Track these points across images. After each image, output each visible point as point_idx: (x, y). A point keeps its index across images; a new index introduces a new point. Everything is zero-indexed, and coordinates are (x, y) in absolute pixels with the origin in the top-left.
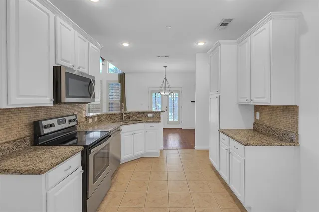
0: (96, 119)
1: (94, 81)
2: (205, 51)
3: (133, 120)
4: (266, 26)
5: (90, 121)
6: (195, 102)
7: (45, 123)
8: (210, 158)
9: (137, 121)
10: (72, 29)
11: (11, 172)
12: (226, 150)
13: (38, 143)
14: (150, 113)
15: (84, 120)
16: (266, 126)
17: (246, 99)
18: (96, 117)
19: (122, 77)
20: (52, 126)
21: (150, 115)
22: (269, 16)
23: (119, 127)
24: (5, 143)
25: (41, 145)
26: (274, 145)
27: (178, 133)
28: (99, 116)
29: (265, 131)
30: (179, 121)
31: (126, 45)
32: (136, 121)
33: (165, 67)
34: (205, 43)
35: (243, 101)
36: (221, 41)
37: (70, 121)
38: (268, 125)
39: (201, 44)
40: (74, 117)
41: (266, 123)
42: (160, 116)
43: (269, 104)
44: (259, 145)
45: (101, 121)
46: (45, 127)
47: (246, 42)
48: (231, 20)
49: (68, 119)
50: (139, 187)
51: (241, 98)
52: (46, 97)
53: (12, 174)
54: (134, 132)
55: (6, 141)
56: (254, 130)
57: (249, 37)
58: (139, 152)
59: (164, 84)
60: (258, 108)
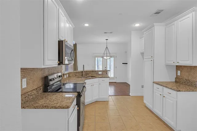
2: (140, 30)
3: (90, 76)
4: (190, 15)
6: (127, 64)
8: (145, 101)
10: (64, 16)
11: (50, 107)
12: (160, 95)
13: (48, 91)
14: (100, 71)
15: (63, 76)
16: (186, 79)
17: (173, 62)
18: (67, 74)
20: (53, 79)
21: (100, 73)
22: (193, 9)
24: (33, 90)
25: (49, 92)
26: (195, 91)
27: (114, 85)
28: (69, 73)
29: (184, 82)
30: (114, 77)
31: (87, 25)
32: (92, 77)
33: (107, 40)
34: (140, 24)
35: (171, 63)
36: (155, 24)
37: (60, 77)
38: (187, 78)
39: (137, 25)
40: (61, 74)
41: (185, 77)
43: (191, 65)
44: (187, 91)
45: (70, 77)
46: (51, 80)
47: (173, 25)
48: (162, 10)
49: (58, 75)
50: (103, 120)
51: (168, 61)
53: (51, 108)
54: (93, 84)
55: (33, 89)
56: (176, 82)
57: (176, 22)
58: (95, 98)
59: (106, 51)
60: (178, 68)
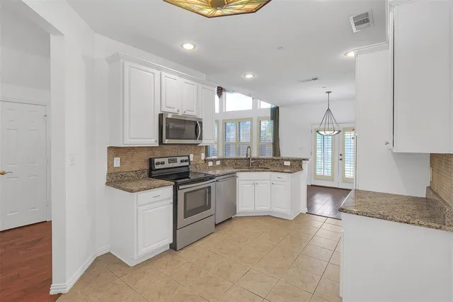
0: (218, 163)
1: (201, 123)
3: (262, 167)
5: (210, 164)
7: (156, 161)
9: (266, 169)
10: (177, 78)
13: (151, 176)
14: (287, 160)
15: (203, 162)
18: (218, 160)
19: (275, 113)
20: (163, 163)
21: (287, 163)
23: (235, 173)
24: (130, 172)
28: (221, 160)
31: (249, 76)
33: (329, 92)
37: (182, 161)
38: (436, 190)
40: (187, 158)
41: (435, 187)
42: (301, 166)
45: (225, 165)
46: (158, 164)
49: (179, 159)
52: (152, 139)
54: (256, 182)
55: (130, 170)
58: (263, 207)
